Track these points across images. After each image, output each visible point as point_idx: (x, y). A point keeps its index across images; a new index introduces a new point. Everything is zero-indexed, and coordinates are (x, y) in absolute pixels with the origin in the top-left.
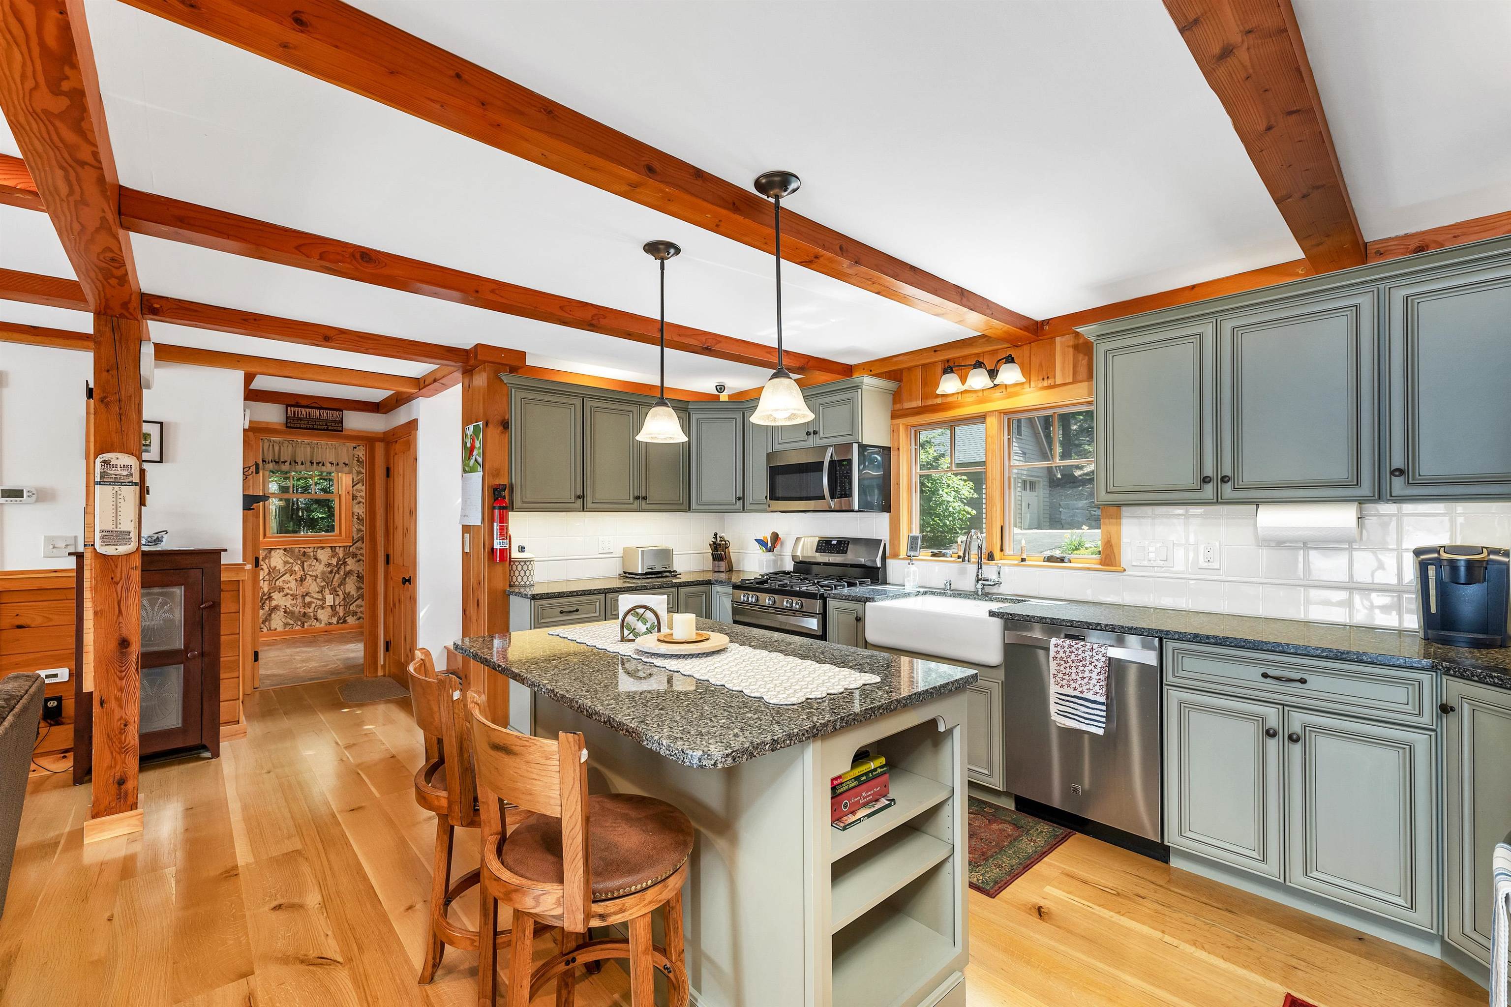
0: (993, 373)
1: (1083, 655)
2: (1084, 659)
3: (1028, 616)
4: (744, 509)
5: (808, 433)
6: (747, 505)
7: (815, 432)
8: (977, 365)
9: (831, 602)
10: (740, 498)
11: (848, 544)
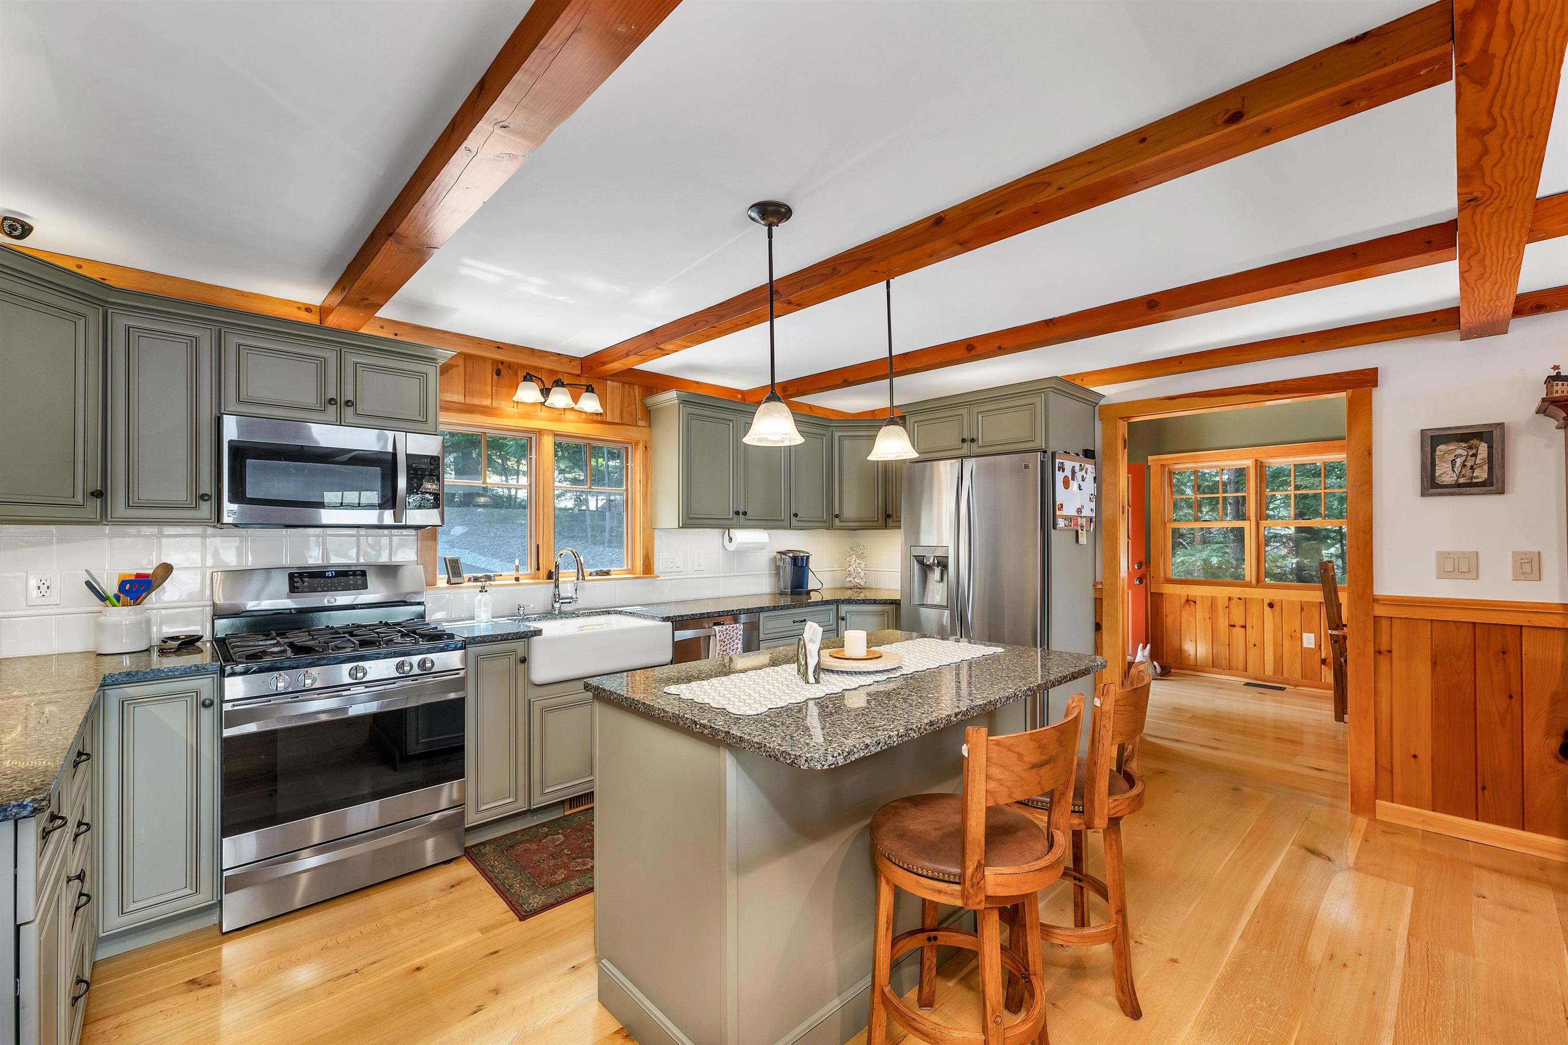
0: (546, 392)
1: (733, 634)
2: (733, 636)
3: (693, 615)
4: (104, 518)
5: (331, 401)
6: (120, 510)
7: (348, 403)
8: (559, 383)
9: (472, 650)
10: (99, 494)
11: (363, 574)
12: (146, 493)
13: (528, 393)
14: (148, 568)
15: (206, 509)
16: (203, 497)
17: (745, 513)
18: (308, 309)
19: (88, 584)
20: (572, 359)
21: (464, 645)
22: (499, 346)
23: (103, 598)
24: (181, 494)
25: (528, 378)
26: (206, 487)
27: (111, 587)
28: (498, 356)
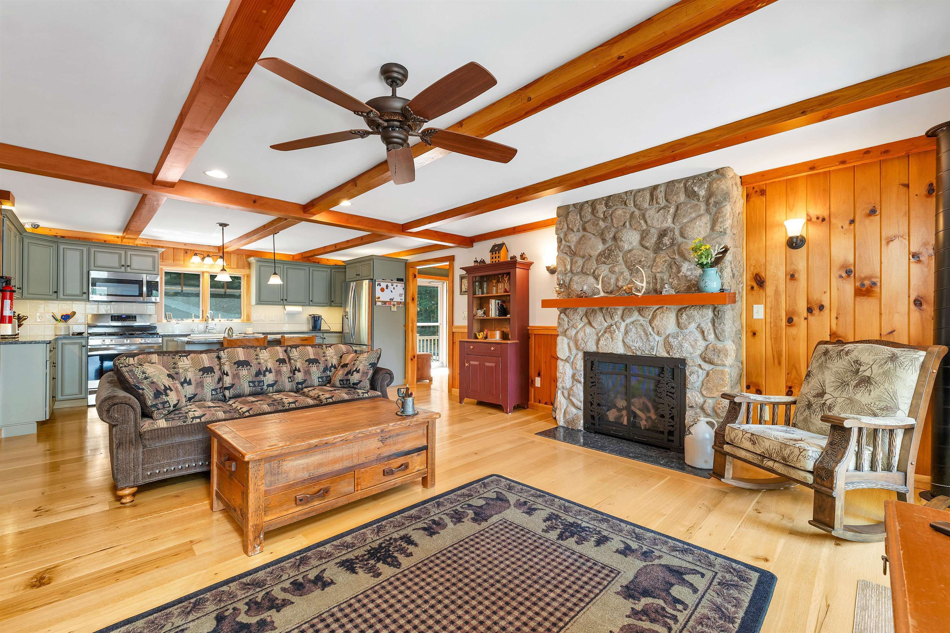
0: (203, 259)
4: (57, 299)
5: (123, 266)
6: (61, 296)
7: (128, 266)
8: (208, 256)
9: (165, 339)
10: (56, 292)
11: (135, 317)
12: (68, 292)
13: (196, 259)
14: (69, 312)
15: (85, 296)
16: (84, 293)
17: (286, 300)
18: (118, 237)
19: (53, 316)
20: (215, 247)
21: (163, 336)
22: (185, 244)
23: (57, 320)
24: (78, 292)
25: (196, 254)
26: (85, 290)
27: (59, 318)
28: (186, 247)
